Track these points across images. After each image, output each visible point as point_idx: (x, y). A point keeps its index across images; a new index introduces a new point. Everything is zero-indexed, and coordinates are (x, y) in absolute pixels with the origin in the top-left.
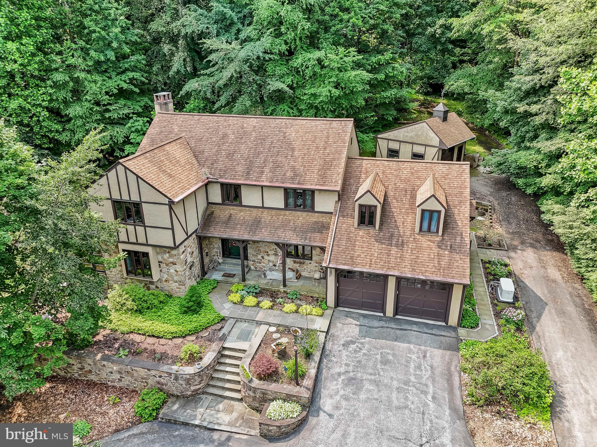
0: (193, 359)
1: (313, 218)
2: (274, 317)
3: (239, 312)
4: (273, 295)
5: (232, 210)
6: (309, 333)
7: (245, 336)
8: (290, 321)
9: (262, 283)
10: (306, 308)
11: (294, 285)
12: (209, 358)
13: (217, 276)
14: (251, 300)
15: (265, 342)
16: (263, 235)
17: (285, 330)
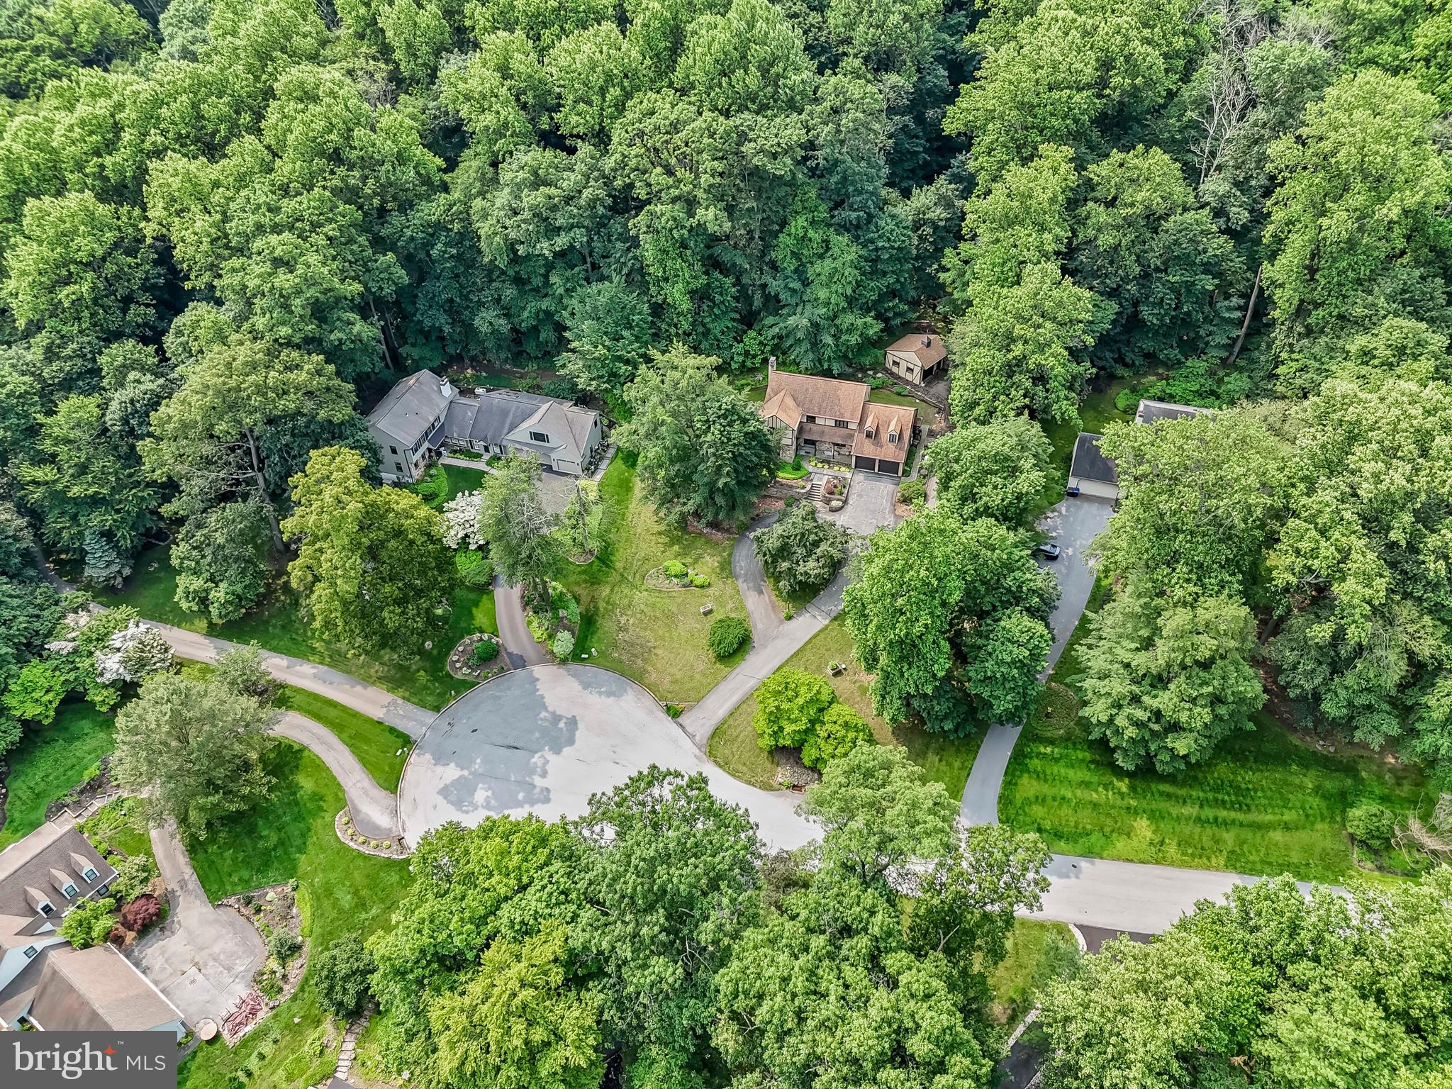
0: (804, 487)
1: (847, 431)
2: (830, 472)
3: (815, 470)
4: (829, 463)
5: (811, 426)
6: (845, 479)
7: (820, 480)
8: (840, 475)
9: (824, 457)
10: (843, 469)
11: (838, 458)
12: (808, 487)
13: (802, 453)
14: (820, 465)
15: (828, 482)
16: (827, 439)
17: (836, 478)
